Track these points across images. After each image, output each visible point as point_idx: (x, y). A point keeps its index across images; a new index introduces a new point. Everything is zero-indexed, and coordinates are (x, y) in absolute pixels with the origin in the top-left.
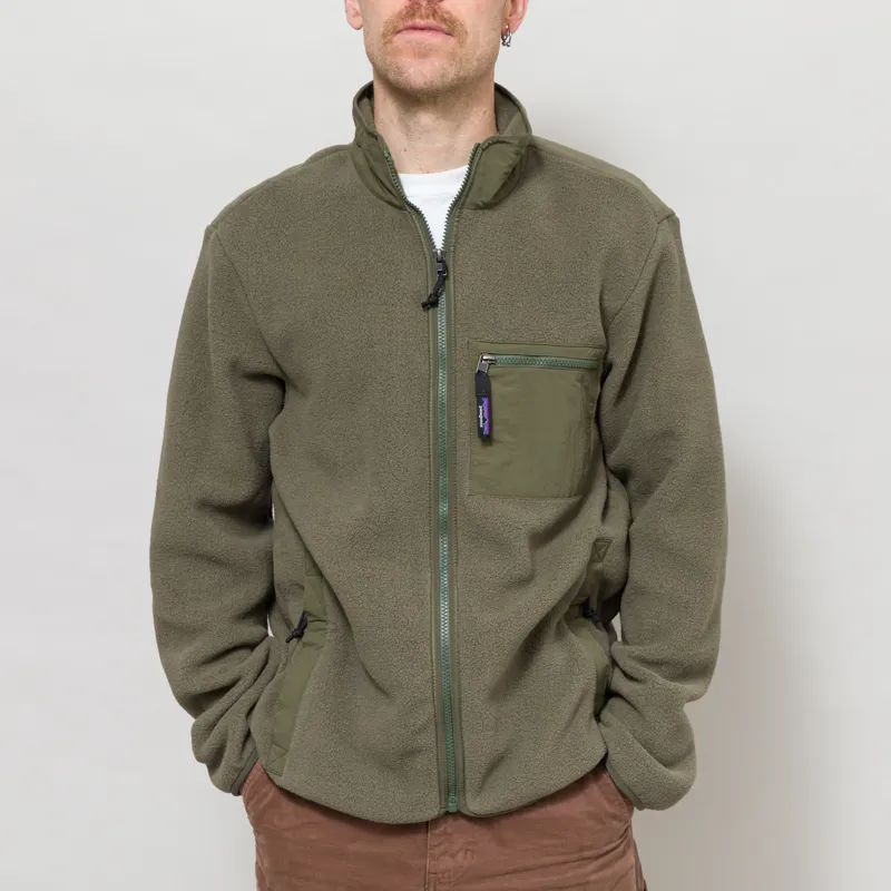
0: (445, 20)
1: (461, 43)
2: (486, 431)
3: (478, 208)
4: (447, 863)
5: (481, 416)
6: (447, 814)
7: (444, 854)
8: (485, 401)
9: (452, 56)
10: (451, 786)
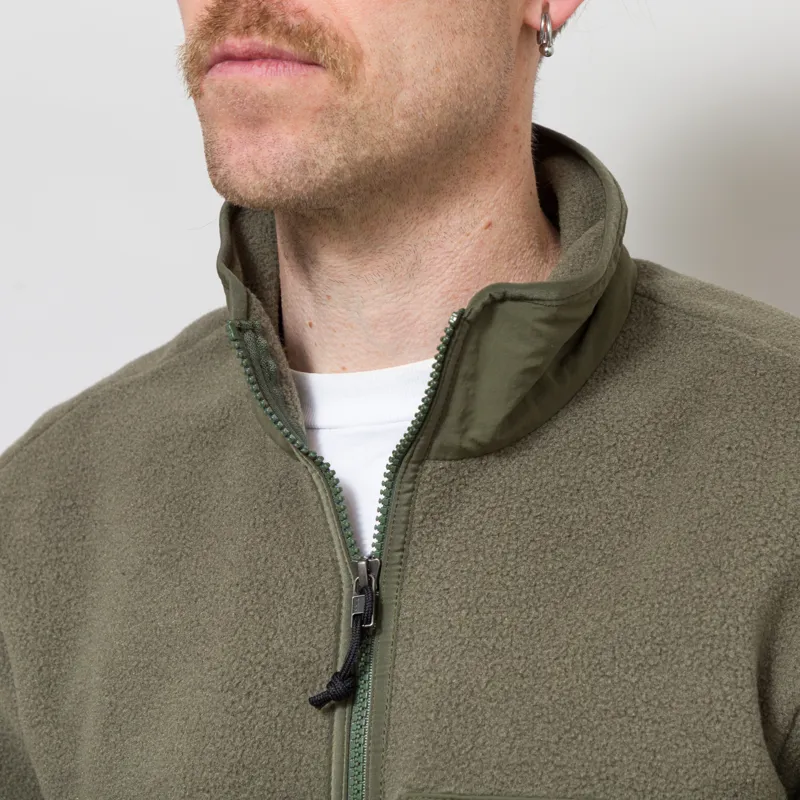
0: (287, 32)
1: (347, 82)
3: (464, 454)
9: (327, 113)
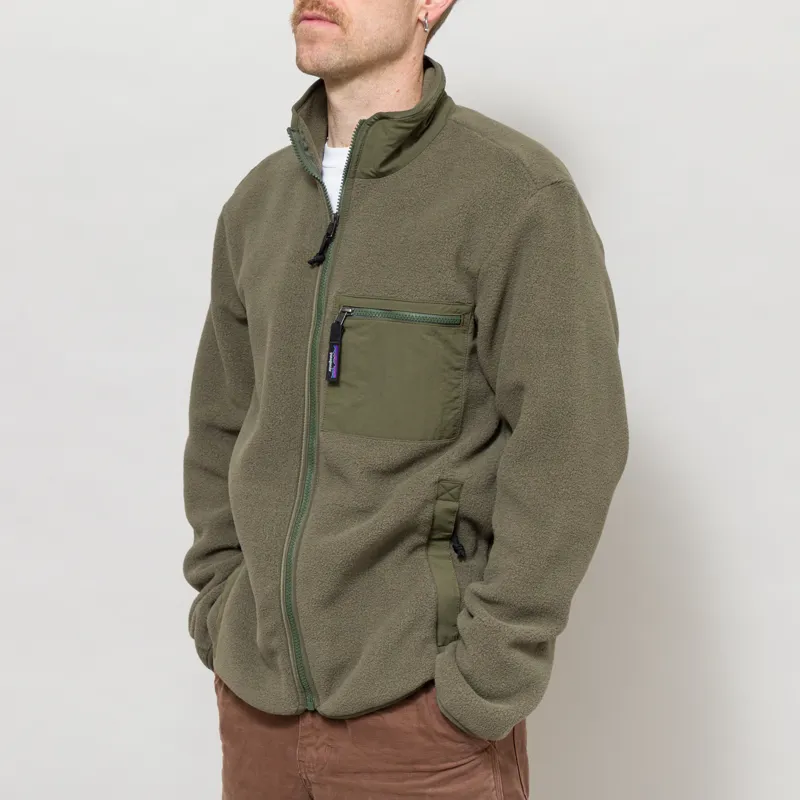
1: (345, 30)
2: (334, 376)
4: (312, 753)
5: (330, 362)
6: (306, 711)
7: (310, 745)
8: (335, 348)
9: (337, 41)
10: (306, 688)
